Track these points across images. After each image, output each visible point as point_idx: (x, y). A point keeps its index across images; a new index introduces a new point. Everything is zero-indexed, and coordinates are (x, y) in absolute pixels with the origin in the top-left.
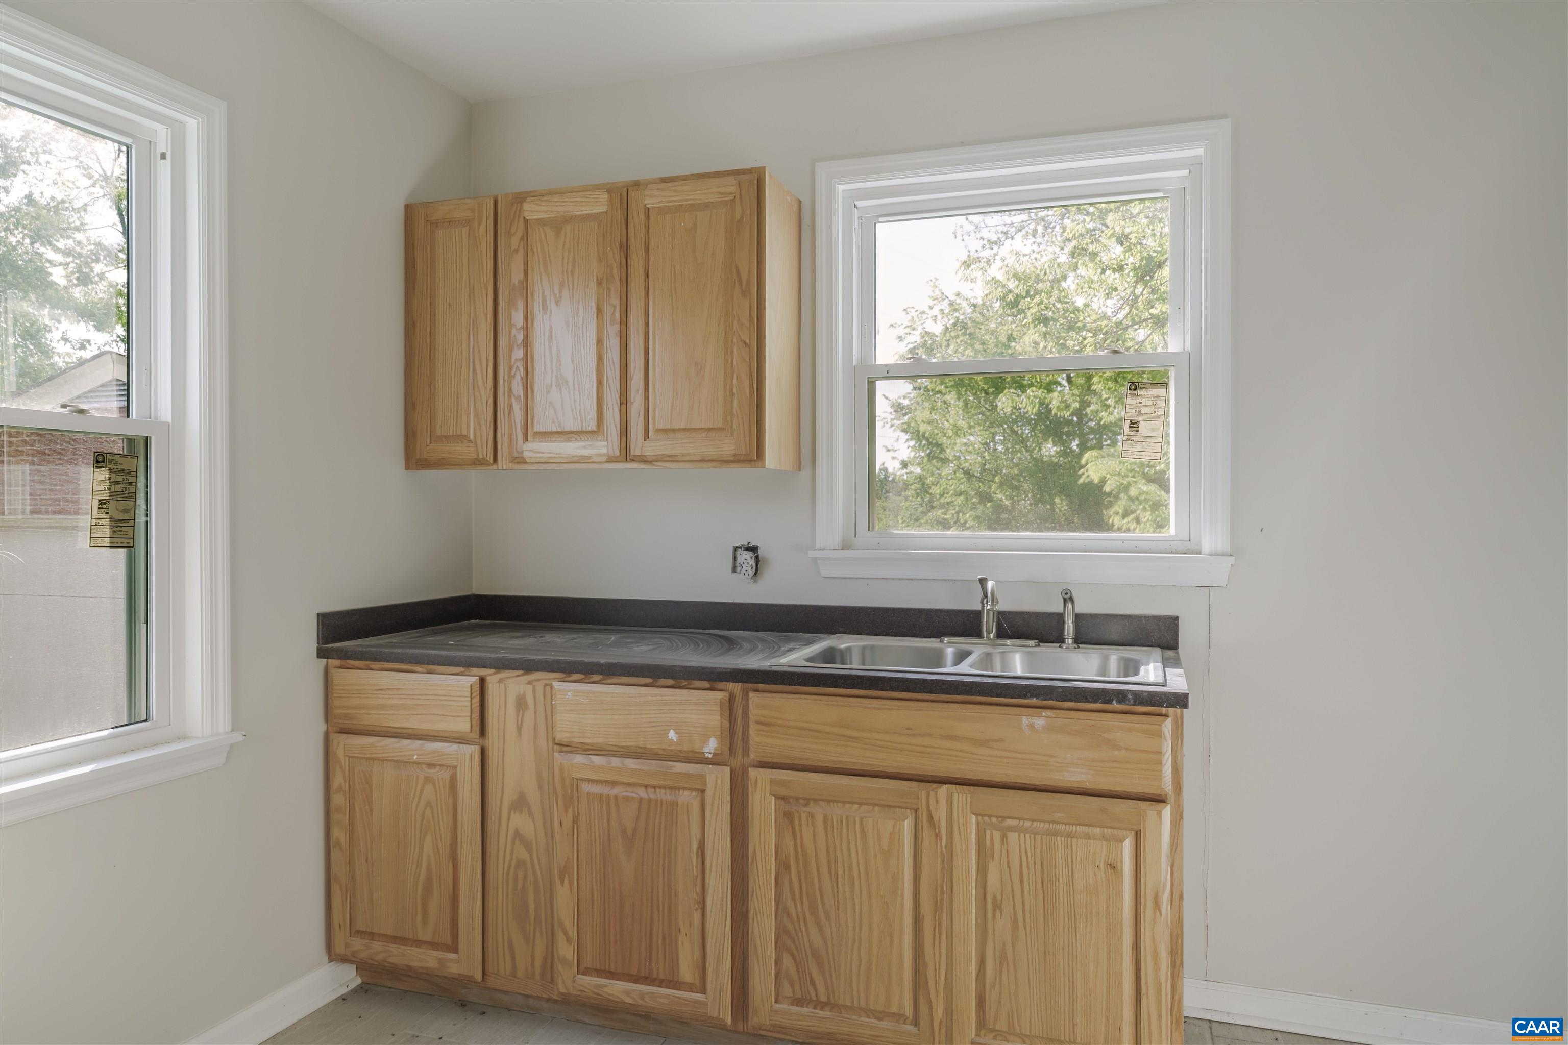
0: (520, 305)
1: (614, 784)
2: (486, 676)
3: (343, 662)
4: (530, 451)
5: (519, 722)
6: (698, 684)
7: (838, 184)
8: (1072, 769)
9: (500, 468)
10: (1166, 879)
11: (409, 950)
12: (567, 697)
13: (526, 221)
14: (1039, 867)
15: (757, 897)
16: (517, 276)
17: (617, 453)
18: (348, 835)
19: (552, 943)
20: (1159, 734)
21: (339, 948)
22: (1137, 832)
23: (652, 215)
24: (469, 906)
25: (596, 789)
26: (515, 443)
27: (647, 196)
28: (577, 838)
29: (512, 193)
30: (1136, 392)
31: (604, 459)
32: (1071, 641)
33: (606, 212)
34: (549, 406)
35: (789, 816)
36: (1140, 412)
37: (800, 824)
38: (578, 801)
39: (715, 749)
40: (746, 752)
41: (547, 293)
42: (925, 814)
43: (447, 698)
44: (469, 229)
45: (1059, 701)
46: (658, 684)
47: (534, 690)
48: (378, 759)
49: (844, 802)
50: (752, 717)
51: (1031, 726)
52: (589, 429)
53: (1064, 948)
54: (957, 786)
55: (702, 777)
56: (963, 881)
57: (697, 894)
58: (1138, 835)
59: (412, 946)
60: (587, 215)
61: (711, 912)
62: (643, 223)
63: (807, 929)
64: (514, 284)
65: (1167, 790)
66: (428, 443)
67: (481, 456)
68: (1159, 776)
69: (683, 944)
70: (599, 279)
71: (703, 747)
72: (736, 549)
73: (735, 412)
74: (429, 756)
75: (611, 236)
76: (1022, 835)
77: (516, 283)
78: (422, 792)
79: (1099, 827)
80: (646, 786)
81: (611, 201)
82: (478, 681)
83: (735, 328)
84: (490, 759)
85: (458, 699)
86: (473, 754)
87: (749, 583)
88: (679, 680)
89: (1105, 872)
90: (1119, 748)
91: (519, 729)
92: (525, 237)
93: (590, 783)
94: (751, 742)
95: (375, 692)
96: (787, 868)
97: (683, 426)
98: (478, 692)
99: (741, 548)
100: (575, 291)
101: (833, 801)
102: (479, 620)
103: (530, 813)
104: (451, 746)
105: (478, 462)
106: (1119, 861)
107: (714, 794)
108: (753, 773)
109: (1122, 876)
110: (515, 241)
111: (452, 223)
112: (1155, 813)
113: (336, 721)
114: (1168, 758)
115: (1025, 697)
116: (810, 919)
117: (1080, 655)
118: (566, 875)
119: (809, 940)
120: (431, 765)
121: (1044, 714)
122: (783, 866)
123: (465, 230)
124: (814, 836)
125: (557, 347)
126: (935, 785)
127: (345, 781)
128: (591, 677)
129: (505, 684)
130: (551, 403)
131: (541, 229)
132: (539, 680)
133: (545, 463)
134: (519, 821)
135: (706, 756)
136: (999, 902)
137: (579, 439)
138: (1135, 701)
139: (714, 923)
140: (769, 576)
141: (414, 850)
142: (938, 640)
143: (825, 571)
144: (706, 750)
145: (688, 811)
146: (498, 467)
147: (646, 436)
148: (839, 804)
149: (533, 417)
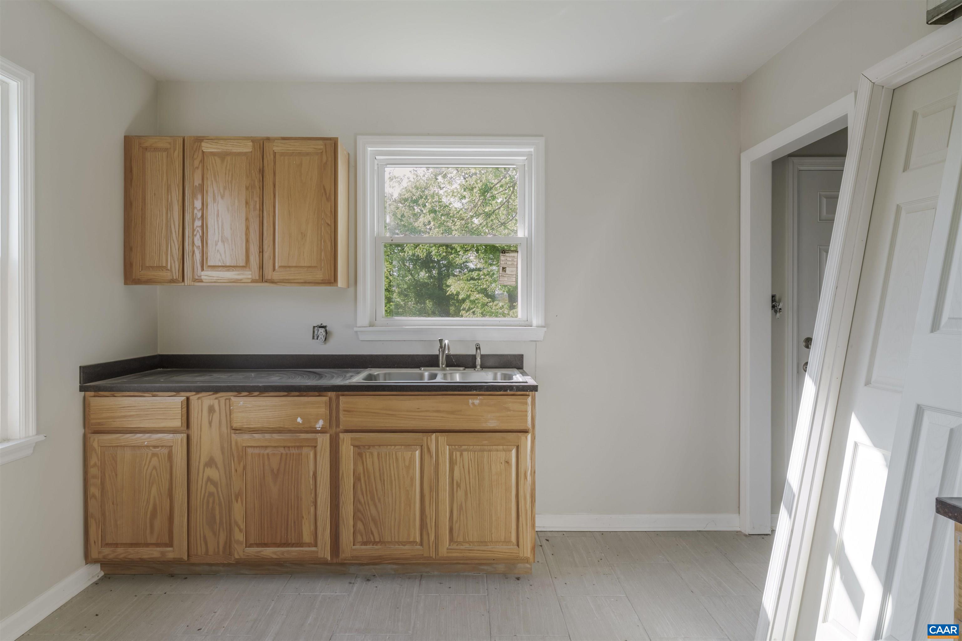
0: (200, 197)
1: (266, 447)
2: (190, 396)
3: (96, 394)
4: (206, 276)
5: (210, 420)
6: (311, 393)
7: (368, 147)
8: (490, 421)
9: (186, 284)
10: (529, 465)
11: (141, 549)
12: (240, 404)
13: (203, 152)
14: (476, 466)
15: (344, 496)
16: (198, 182)
17: (257, 278)
18: (100, 491)
19: (230, 532)
20: (526, 403)
21: (94, 554)
22: (517, 446)
23: (277, 156)
24: (180, 520)
25: (257, 451)
26: (196, 271)
27: (275, 146)
28: (245, 478)
29: (194, 136)
30: (505, 254)
31: (250, 281)
32: (479, 367)
33: (251, 152)
34: (217, 252)
35: (360, 455)
36: (506, 263)
37: (366, 458)
38: (246, 458)
39: (322, 425)
40: (338, 425)
41: (216, 192)
42: (426, 447)
43: (167, 409)
44: (167, 153)
45: (485, 391)
46: (291, 395)
47: (219, 402)
48: (121, 446)
49: (387, 445)
50: (341, 408)
51: (473, 404)
52: (241, 265)
53: (487, 501)
54: (440, 433)
55: (316, 440)
56: (443, 476)
57: (312, 498)
58: (518, 447)
59: (143, 547)
60: (239, 152)
61: (320, 506)
62: (272, 159)
63: (369, 508)
64: (196, 186)
65: (529, 427)
66: (141, 270)
67: (175, 278)
68: (526, 421)
69: (305, 524)
70: (247, 186)
71: (316, 424)
72: (314, 327)
73: (323, 258)
74: (155, 442)
75: (254, 165)
76: (469, 452)
77: (197, 185)
78: (150, 462)
79: (502, 446)
80: (284, 447)
81: (254, 147)
82: (186, 399)
83: (323, 217)
84: (192, 441)
85: (174, 409)
86: (183, 438)
87: (322, 344)
88: (302, 392)
89: (504, 465)
90: (510, 410)
91: (210, 423)
92: (202, 161)
93: (253, 448)
94: (341, 420)
95: (119, 409)
96: (359, 480)
97: (294, 265)
98: (186, 405)
99: (317, 326)
100: (233, 192)
101: (382, 445)
102: (162, 368)
103: (217, 467)
104: (169, 435)
105: (172, 281)
106: (510, 459)
107: (322, 447)
108: (342, 435)
109: (511, 465)
110: (196, 163)
111: (156, 149)
112: (524, 437)
113: (92, 427)
114: (530, 413)
115: (471, 391)
116: (370, 502)
117: (484, 373)
118: (239, 497)
119: (370, 513)
120: (155, 447)
121: (478, 398)
122: (357, 479)
123: (165, 154)
124: (373, 462)
125: (222, 221)
126: (430, 434)
127: (98, 460)
128: (252, 394)
129: (202, 400)
130: (218, 251)
131: (212, 157)
132: (222, 397)
133: (215, 282)
134: (211, 473)
135: (317, 429)
136: (459, 484)
137: (234, 270)
138: (517, 390)
139: (321, 511)
140: (332, 341)
141: (145, 494)
142: (419, 369)
143: (362, 337)
144: (317, 426)
145: (307, 457)
146: (184, 284)
147: (274, 269)
148: (385, 447)
149: (207, 257)
